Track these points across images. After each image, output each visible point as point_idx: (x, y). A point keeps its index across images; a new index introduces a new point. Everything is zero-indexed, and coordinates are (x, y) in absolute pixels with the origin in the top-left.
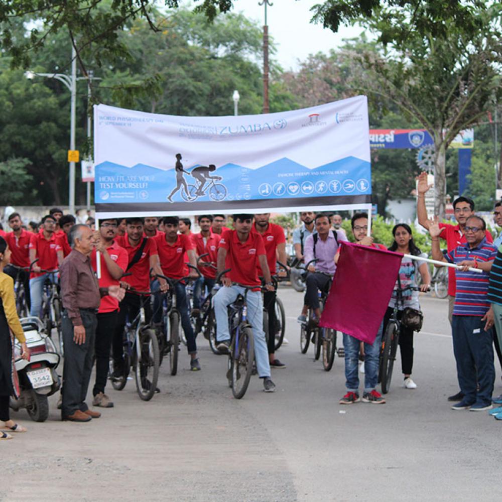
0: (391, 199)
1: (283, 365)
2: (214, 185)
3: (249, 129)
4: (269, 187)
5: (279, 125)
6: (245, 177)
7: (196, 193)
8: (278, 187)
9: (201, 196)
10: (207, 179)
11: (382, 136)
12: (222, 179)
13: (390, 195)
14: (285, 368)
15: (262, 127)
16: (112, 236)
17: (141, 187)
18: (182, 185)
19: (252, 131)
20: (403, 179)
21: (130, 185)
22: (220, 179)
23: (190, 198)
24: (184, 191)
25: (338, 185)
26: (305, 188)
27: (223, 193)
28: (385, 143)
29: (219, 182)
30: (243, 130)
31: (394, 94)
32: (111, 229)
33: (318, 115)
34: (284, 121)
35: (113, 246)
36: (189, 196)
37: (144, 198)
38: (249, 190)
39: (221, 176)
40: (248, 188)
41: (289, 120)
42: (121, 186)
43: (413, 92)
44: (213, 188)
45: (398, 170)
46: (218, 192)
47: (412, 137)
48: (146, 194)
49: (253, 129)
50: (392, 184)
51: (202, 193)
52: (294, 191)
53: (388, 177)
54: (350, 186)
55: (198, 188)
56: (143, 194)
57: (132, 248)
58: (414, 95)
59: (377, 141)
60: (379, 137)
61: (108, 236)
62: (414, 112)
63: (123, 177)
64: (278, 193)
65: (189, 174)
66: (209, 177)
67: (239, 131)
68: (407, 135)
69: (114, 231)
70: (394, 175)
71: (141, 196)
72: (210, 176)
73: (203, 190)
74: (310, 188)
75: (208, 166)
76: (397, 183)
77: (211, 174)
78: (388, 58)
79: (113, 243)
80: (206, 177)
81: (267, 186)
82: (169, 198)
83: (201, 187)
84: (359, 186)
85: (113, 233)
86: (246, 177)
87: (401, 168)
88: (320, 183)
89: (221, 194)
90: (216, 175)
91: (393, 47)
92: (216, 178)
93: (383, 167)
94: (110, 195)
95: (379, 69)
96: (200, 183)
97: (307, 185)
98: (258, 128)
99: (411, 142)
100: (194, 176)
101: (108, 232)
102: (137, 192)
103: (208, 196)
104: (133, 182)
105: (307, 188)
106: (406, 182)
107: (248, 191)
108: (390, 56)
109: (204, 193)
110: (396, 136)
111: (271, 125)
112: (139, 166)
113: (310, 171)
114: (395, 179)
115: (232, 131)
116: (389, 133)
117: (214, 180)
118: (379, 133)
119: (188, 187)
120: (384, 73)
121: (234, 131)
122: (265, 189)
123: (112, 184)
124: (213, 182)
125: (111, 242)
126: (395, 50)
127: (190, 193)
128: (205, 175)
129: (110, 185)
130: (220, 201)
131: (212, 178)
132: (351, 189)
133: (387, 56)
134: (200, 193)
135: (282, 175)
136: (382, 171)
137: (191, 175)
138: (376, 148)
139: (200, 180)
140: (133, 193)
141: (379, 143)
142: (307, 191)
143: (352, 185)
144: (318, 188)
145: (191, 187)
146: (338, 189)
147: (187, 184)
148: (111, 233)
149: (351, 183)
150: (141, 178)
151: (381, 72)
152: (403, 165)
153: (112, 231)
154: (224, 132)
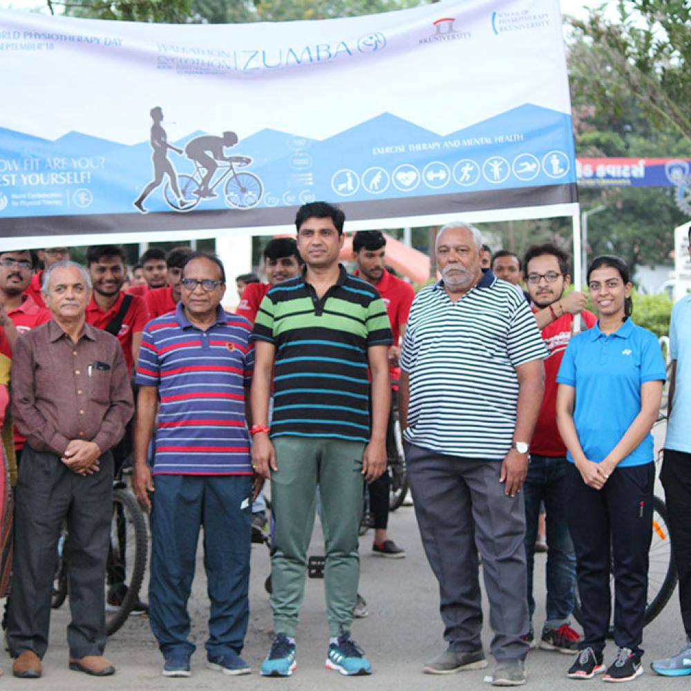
0: (642, 263)
1: (400, 551)
2: (235, 175)
3: (306, 57)
4: (353, 176)
5: (371, 45)
6: (301, 158)
7: (197, 192)
8: (374, 175)
9: (207, 199)
10: (218, 162)
11: (627, 168)
12: (252, 162)
13: (639, 257)
14: (403, 557)
15: (333, 51)
16: (18, 286)
17: (76, 181)
18: (166, 175)
19: (311, 60)
20: (658, 236)
21: (53, 179)
22: (248, 161)
23: (182, 204)
24: (170, 188)
25: (503, 166)
26: (431, 176)
27: (254, 191)
28: (631, 178)
29: (245, 169)
30: (292, 59)
31: (637, 83)
32: (16, 269)
33: (453, 20)
34: (380, 37)
35: (22, 308)
36: (182, 198)
37: (82, 204)
38: (311, 183)
39: (249, 157)
40: (309, 179)
41: (389, 34)
42: (34, 179)
43: (668, 80)
44: (233, 183)
45: (651, 223)
46: (244, 190)
47: (670, 171)
48: (88, 196)
49: (314, 55)
50: (643, 243)
51: (209, 193)
52: (407, 183)
53: (636, 232)
54: (530, 168)
55: (200, 182)
56: (82, 197)
57: (101, 313)
58: (671, 83)
59: (619, 175)
60: (622, 169)
61: (10, 284)
62: (670, 112)
63: (37, 160)
64: (374, 189)
65: (180, 152)
66: (223, 159)
67: (284, 61)
68: (663, 167)
69: (23, 275)
70: (646, 229)
71: (78, 199)
72: (226, 156)
73: (210, 187)
74: (442, 175)
75: (221, 136)
76: (650, 240)
77: (227, 151)
78: (628, 25)
79: (24, 299)
80: (216, 158)
81: (348, 175)
82: (138, 204)
83: (206, 180)
84: (549, 167)
85: (21, 279)
86: (304, 157)
87: (655, 219)
88: (464, 165)
89: (250, 193)
90: (239, 155)
91: (635, 8)
92: (239, 159)
93: (630, 217)
94: (10, 200)
95: (613, 41)
96: (205, 172)
97: (436, 169)
98: (323, 54)
99: (669, 178)
100: (190, 157)
101: (9, 277)
102: (68, 192)
103: (222, 197)
104: (58, 172)
105: (436, 175)
106: (663, 239)
107: (308, 187)
108: (631, 22)
109: (214, 192)
110: (647, 169)
111: (352, 46)
112: (73, 137)
113: (442, 139)
114: (646, 234)
115: (268, 63)
116: (636, 163)
117: (235, 164)
118: (622, 164)
119: (178, 180)
120: (621, 47)
121: (272, 61)
122: (346, 181)
123: (13, 176)
124: (231, 168)
125: (19, 298)
126: (639, 12)
127: (184, 192)
128: (214, 155)
129: (10, 179)
130: (249, 208)
131: (231, 160)
132: (532, 174)
133: (627, 21)
134: (205, 192)
135: (381, 151)
136: (628, 223)
137: (185, 154)
138: (619, 186)
139: (204, 166)
140: (60, 195)
141: (622, 178)
142: (437, 181)
143: (534, 165)
144: (459, 174)
145: (186, 180)
146: (502, 175)
147: (177, 175)
148: (14, 279)
149: (531, 161)
150: (76, 164)
151: (617, 47)
152: (658, 214)
153: (18, 275)
154: (252, 65)
